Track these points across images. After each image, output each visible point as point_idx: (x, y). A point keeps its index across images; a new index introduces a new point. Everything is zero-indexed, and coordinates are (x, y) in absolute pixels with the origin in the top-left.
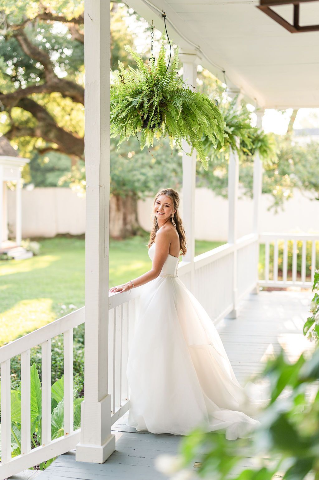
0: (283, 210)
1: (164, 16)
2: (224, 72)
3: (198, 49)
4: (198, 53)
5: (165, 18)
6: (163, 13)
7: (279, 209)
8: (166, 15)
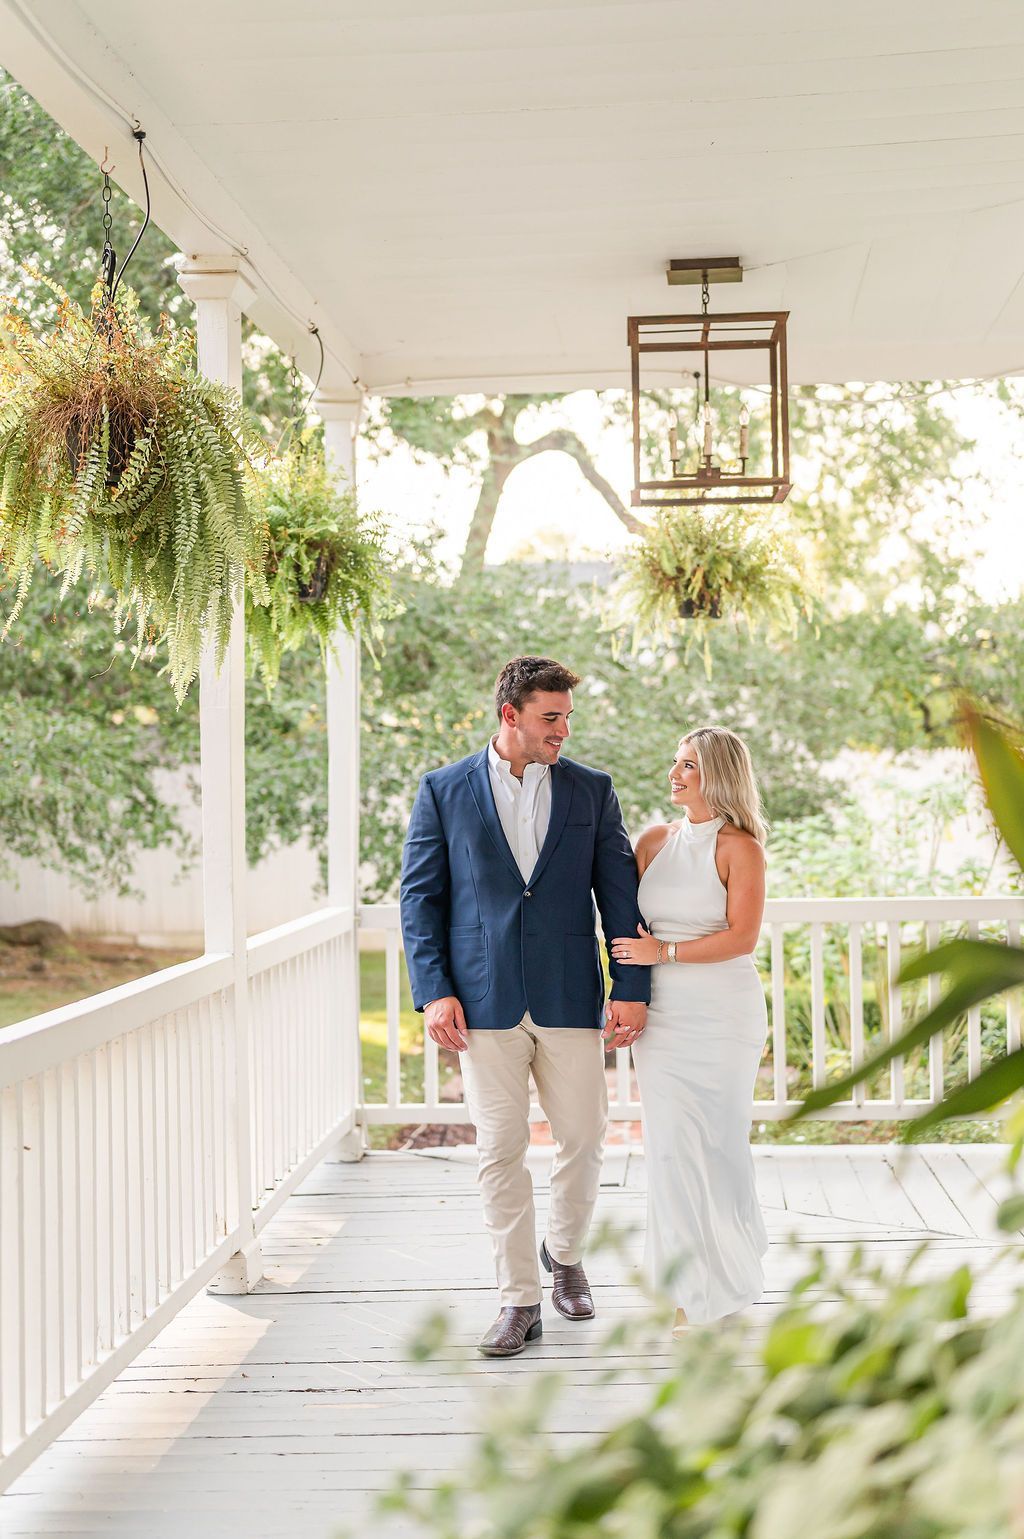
2: (140, 136)
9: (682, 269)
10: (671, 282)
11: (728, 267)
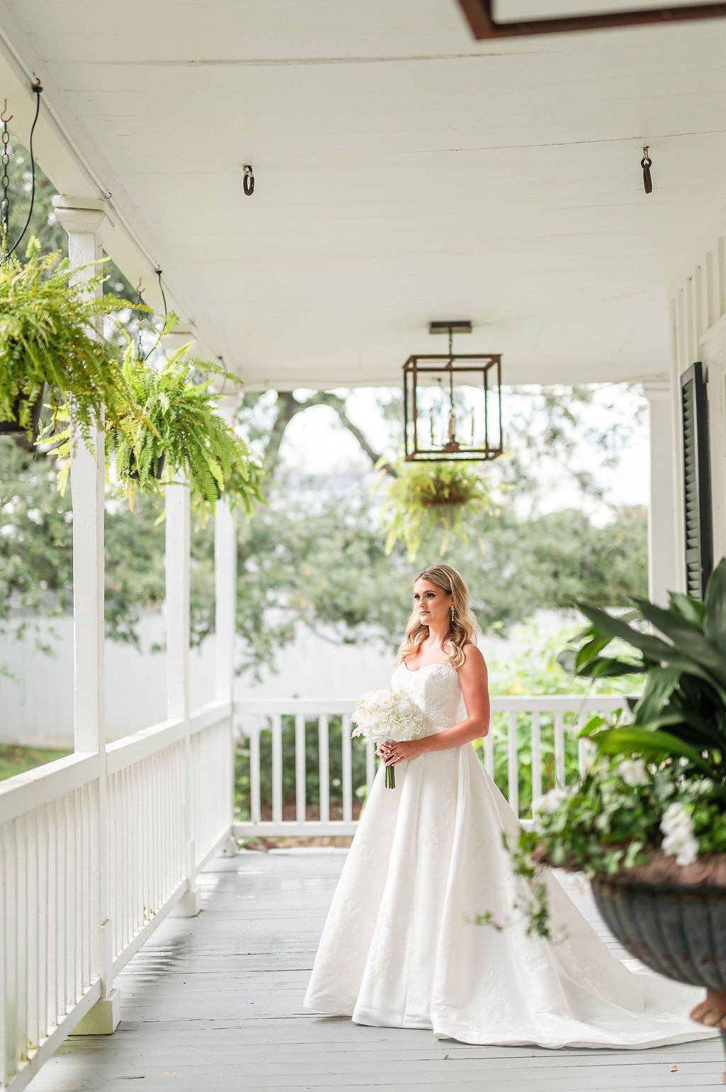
0: (274, 671)
1: (37, 89)
2: (159, 273)
3: (106, 197)
4: (106, 208)
5: (38, 95)
6: (35, 82)
7: (264, 669)
8: (41, 86)
9: (436, 326)
10: (431, 333)
11: (465, 325)
